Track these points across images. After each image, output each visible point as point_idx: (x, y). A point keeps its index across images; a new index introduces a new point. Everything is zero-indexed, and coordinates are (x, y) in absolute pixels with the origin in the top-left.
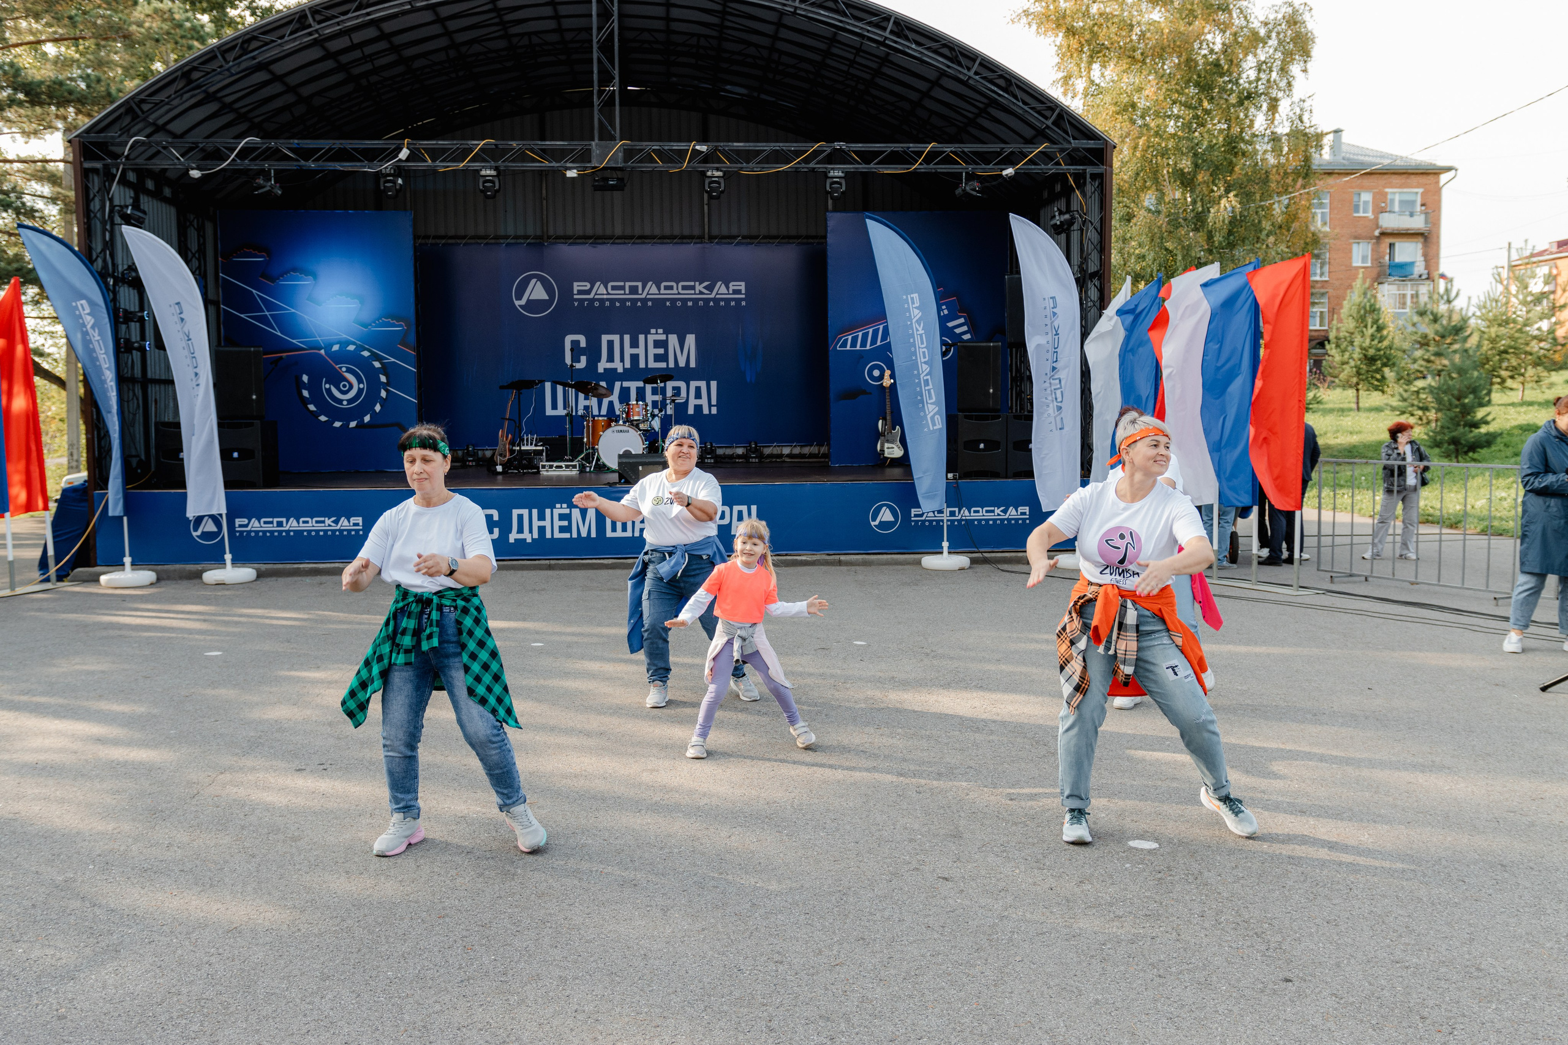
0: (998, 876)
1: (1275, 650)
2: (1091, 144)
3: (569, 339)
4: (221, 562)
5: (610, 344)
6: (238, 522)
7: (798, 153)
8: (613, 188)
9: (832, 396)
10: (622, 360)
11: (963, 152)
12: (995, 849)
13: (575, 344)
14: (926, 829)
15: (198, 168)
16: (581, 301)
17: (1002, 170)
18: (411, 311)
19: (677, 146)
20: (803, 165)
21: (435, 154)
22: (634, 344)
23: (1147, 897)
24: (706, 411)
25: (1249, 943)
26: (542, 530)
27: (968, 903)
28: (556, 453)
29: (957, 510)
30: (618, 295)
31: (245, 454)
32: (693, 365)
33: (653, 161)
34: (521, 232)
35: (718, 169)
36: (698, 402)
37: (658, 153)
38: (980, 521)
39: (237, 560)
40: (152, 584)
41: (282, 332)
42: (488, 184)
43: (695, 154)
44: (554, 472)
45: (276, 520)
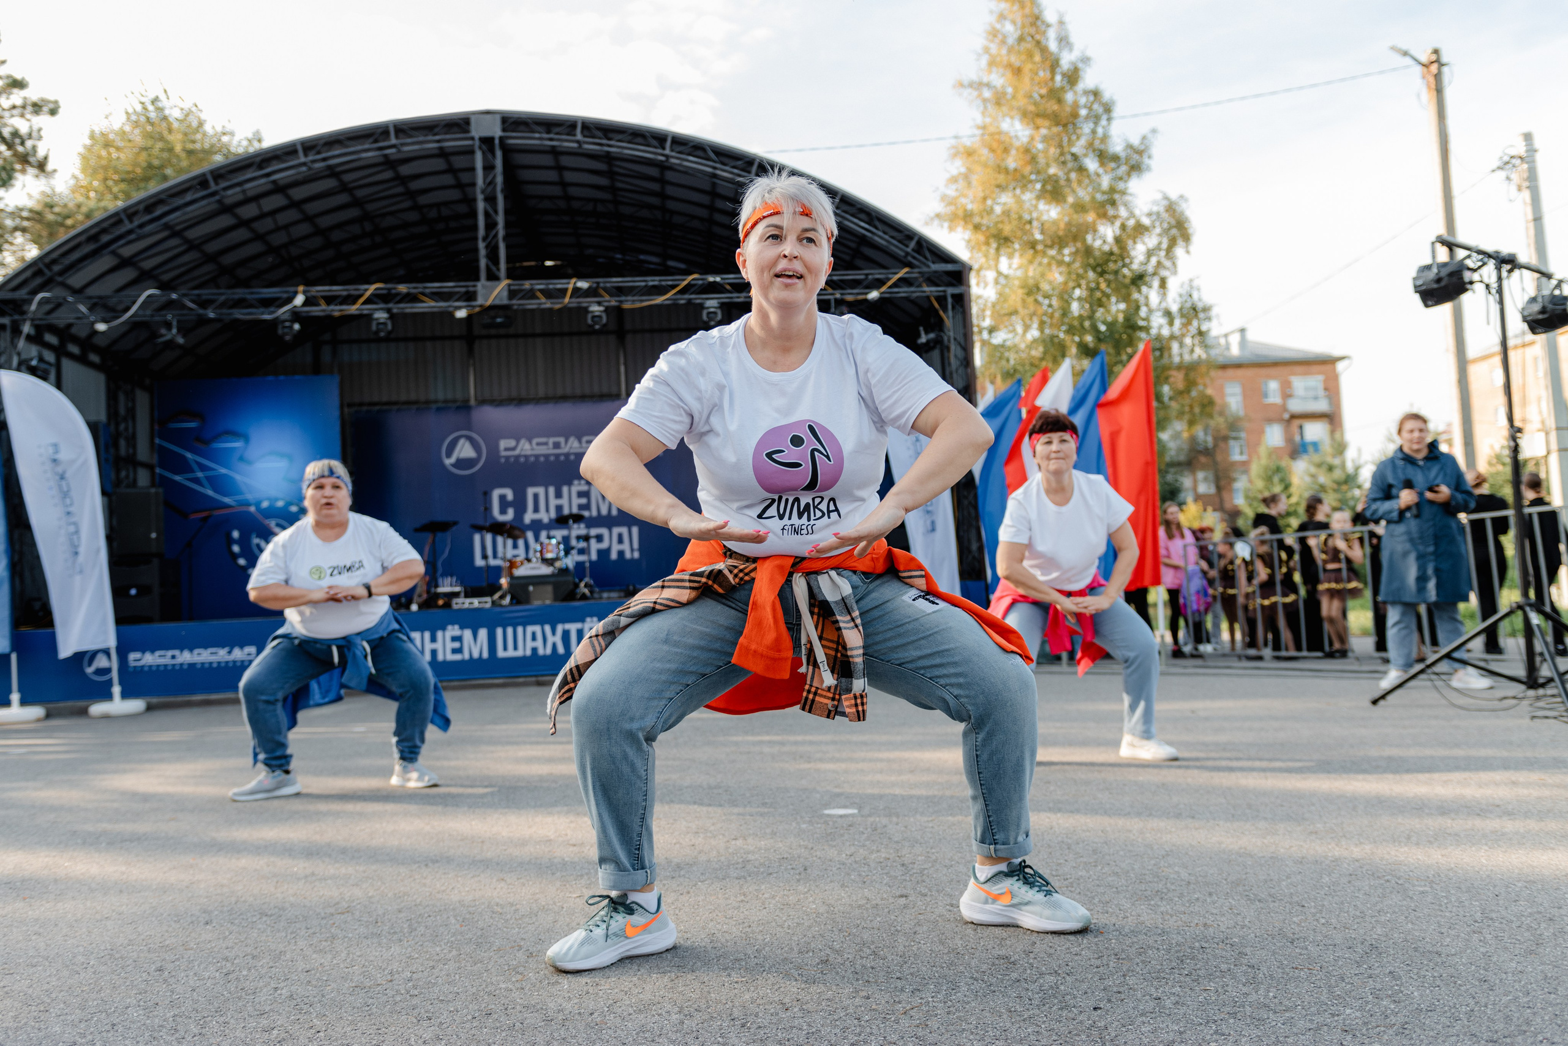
2: (949, 267)
3: (496, 493)
4: (109, 697)
5: (536, 497)
6: (133, 656)
7: (673, 287)
8: (500, 326)
10: (547, 510)
13: (502, 498)
15: (105, 321)
16: (507, 458)
17: (866, 294)
19: (557, 284)
20: (679, 296)
21: (330, 300)
22: (559, 495)
24: (628, 555)
26: (434, 653)
30: (542, 450)
31: (143, 590)
33: (537, 298)
34: (450, 396)
35: (599, 303)
36: (621, 547)
37: (544, 292)
39: (125, 695)
40: (38, 720)
41: (215, 491)
42: (381, 327)
43: (576, 290)
44: (466, 607)
45: (170, 653)
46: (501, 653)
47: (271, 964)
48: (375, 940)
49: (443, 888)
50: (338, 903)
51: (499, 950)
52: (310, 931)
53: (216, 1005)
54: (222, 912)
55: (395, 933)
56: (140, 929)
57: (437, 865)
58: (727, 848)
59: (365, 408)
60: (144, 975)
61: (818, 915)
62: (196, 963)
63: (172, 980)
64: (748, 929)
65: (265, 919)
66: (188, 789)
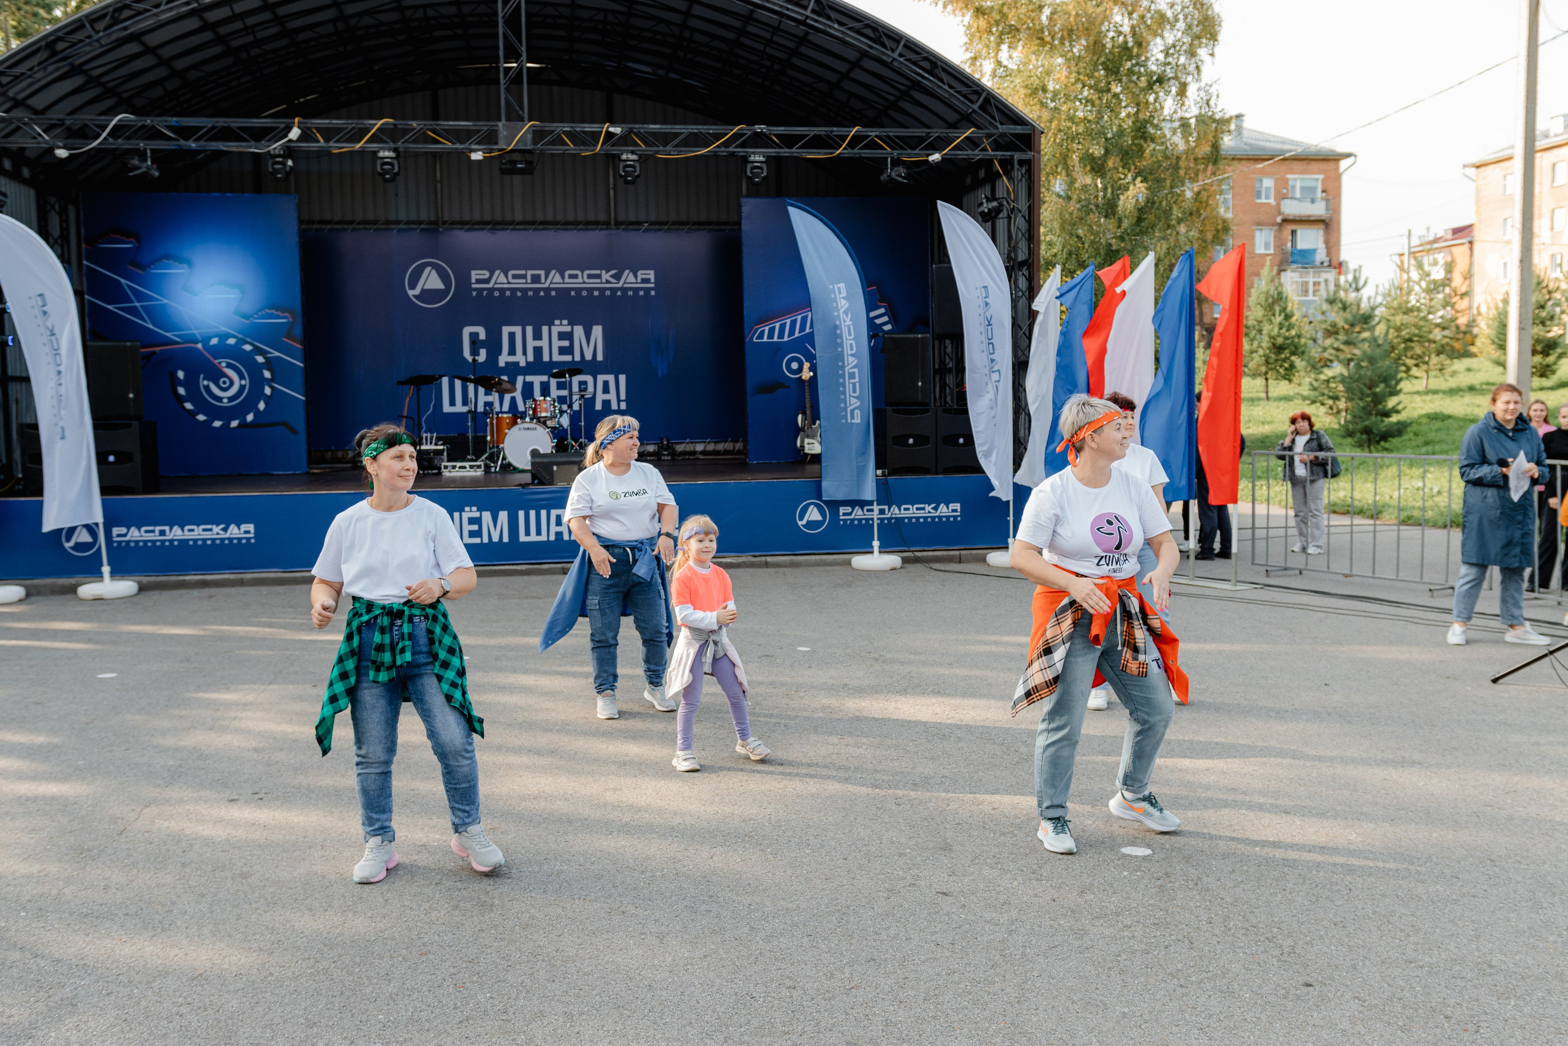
0: (998, 889)
1: (1226, 647)
2: (1018, 130)
3: (467, 331)
4: (98, 575)
5: (512, 336)
6: (116, 531)
7: (717, 137)
8: (521, 172)
9: (749, 389)
10: (525, 353)
11: (888, 137)
12: (988, 861)
13: (474, 336)
14: (913, 842)
15: (65, 147)
16: (480, 291)
17: (928, 155)
18: (297, 303)
19: (589, 128)
20: (723, 149)
21: (329, 134)
22: (537, 336)
23: (1150, 905)
25: (1262, 949)
27: (973, 918)
28: (458, 453)
29: (886, 507)
30: (519, 284)
31: (122, 458)
32: (600, 357)
33: (565, 144)
35: (633, 152)
36: (606, 397)
37: (572, 135)
38: (910, 519)
39: (116, 573)
40: (21, 601)
41: (154, 325)
42: (387, 167)
43: (610, 135)
44: (457, 474)
45: (158, 529)
46: (523, 538)
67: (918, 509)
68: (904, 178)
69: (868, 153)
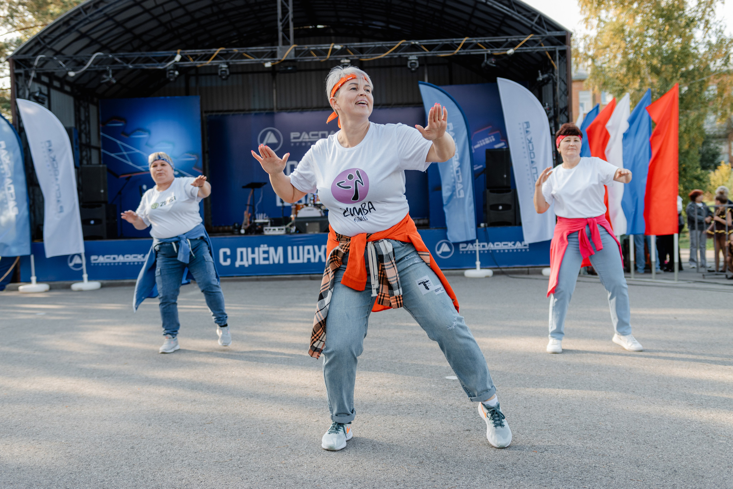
2: (558, 34)
4: (81, 279)
6: (93, 258)
7: (391, 48)
8: (290, 72)
9: (430, 188)
11: (485, 43)
15: (73, 70)
16: (295, 143)
17: (507, 50)
18: (200, 150)
19: (324, 47)
20: (394, 54)
21: (196, 57)
26: (253, 260)
28: (276, 223)
29: (486, 244)
30: (315, 139)
31: (98, 222)
33: (311, 55)
34: (262, 107)
35: (347, 58)
37: (315, 51)
38: (500, 250)
39: (90, 279)
41: (133, 163)
42: (223, 73)
43: (334, 50)
44: (271, 233)
45: (112, 256)
46: (290, 261)
47: (179, 448)
48: (224, 439)
49: (255, 412)
50: (207, 418)
51: (278, 447)
52: (195, 432)
53: (159, 467)
54: (155, 419)
55: (233, 435)
56: (120, 426)
57: (252, 399)
58: (392, 397)
59: (214, 114)
60: (126, 450)
61: (425, 438)
62: (148, 446)
63: (138, 454)
64: (391, 444)
65: (175, 424)
66: (129, 344)
67: (504, 245)
68: (494, 64)
69: (474, 52)
